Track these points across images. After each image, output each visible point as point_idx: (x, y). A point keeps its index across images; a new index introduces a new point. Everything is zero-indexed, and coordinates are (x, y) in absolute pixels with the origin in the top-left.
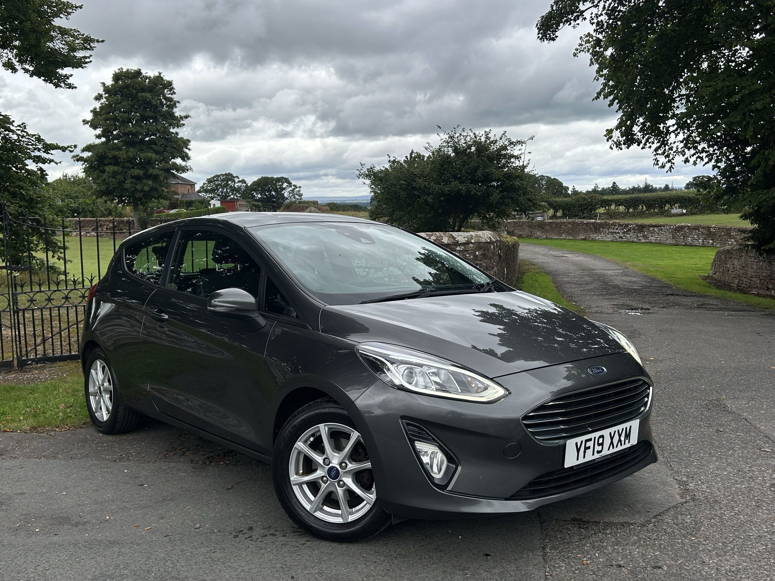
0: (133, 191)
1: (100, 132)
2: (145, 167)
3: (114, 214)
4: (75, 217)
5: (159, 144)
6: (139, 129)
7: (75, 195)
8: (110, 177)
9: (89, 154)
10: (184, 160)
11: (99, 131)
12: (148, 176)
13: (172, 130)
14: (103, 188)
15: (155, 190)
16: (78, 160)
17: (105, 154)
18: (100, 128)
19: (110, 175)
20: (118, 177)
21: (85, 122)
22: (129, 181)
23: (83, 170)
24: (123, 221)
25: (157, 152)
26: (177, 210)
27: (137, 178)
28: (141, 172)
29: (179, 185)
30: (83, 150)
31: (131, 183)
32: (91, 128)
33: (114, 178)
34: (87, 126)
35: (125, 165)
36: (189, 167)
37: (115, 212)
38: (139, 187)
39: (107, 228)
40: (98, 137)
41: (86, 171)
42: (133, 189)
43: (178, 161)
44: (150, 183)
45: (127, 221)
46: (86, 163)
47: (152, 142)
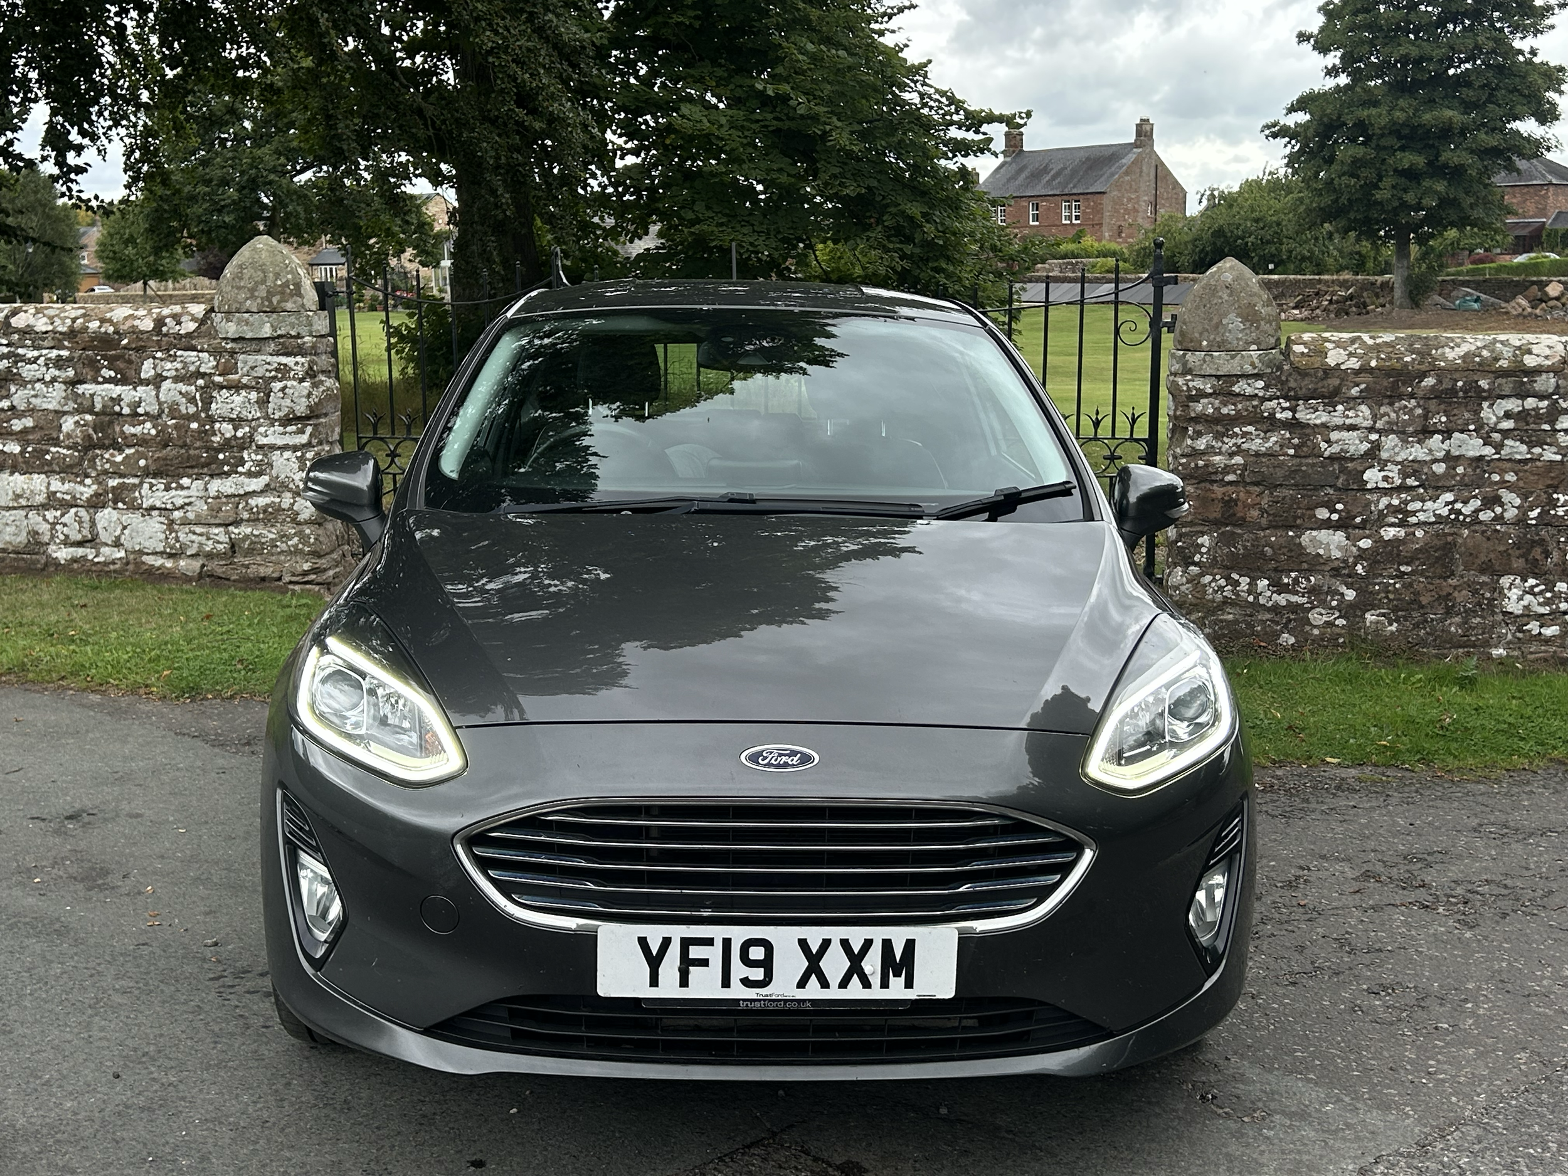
0: (1395, 209)
1: (1337, 61)
2: (1433, 146)
3: (1370, 264)
4: (1271, 272)
5: (1477, 84)
6: (1427, 48)
7: (1274, 219)
8: (1344, 174)
9: (1302, 117)
10: (1542, 121)
11: (1334, 58)
12: (1438, 169)
13: (1517, 44)
14: (1327, 200)
15: (1454, 203)
16: (1275, 136)
17: (1339, 117)
18: (1336, 49)
19: (1346, 168)
20: (1364, 173)
21: (1303, 37)
22: (1387, 182)
23: (1286, 161)
24: (1373, 284)
25: (1467, 106)
26: (1533, 255)
27: (1412, 175)
28: (1420, 160)
29: (1551, 189)
30: (1292, 110)
31: (1393, 187)
32: (1316, 53)
33: (1352, 175)
34: (1307, 47)
35: (1384, 142)
36: (1553, 142)
37: (1375, 259)
38: (1410, 197)
39: (1331, 301)
40: (1332, 72)
41: (1292, 160)
42: (1396, 204)
43: (1528, 127)
44: (1441, 187)
45: (1382, 283)
46: (1293, 142)
47: (1462, 81)
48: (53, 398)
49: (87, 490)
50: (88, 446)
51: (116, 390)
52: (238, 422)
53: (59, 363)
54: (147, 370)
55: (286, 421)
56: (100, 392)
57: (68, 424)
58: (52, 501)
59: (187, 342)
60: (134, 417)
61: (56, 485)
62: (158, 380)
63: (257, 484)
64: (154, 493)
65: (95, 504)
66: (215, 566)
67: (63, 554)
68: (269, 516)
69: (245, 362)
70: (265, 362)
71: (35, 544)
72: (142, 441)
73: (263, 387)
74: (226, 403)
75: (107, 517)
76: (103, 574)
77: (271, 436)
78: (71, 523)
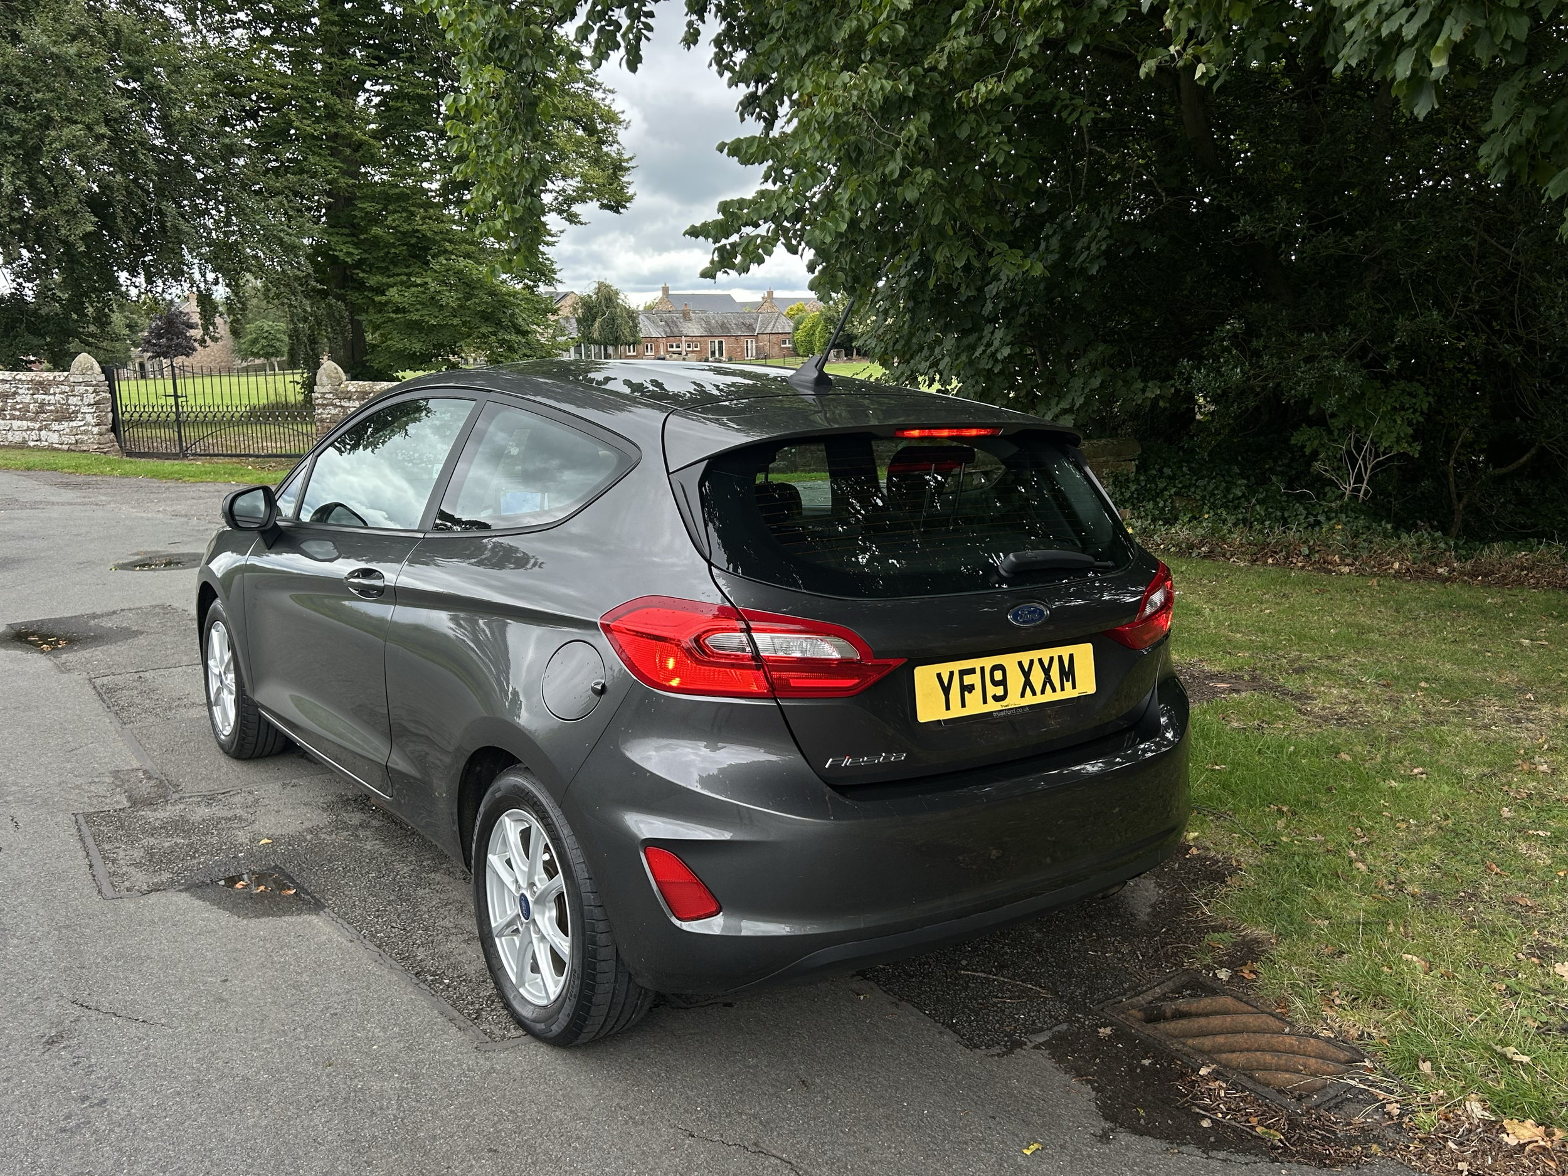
48: (28, 399)
49: (37, 425)
50: (37, 413)
51: (44, 397)
52: (76, 406)
53: (28, 389)
54: (52, 391)
55: (89, 405)
56: (40, 397)
57: (32, 406)
58: (29, 429)
59: (61, 383)
60: (49, 404)
61: (29, 424)
62: (55, 394)
63: (82, 423)
64: (55, 426)
65: (40, 429)
66: (72, 447)
67: (32, 444)
68: (85, 432)
69: (77, 388)
70: (82, 389)
71: (25, 441)
72: (51, 411)
73: (82, 395)
74: (73, 400)
75: (43, 433)
76: (42, 449)
77: (85, 409)
78: (34, 435)
